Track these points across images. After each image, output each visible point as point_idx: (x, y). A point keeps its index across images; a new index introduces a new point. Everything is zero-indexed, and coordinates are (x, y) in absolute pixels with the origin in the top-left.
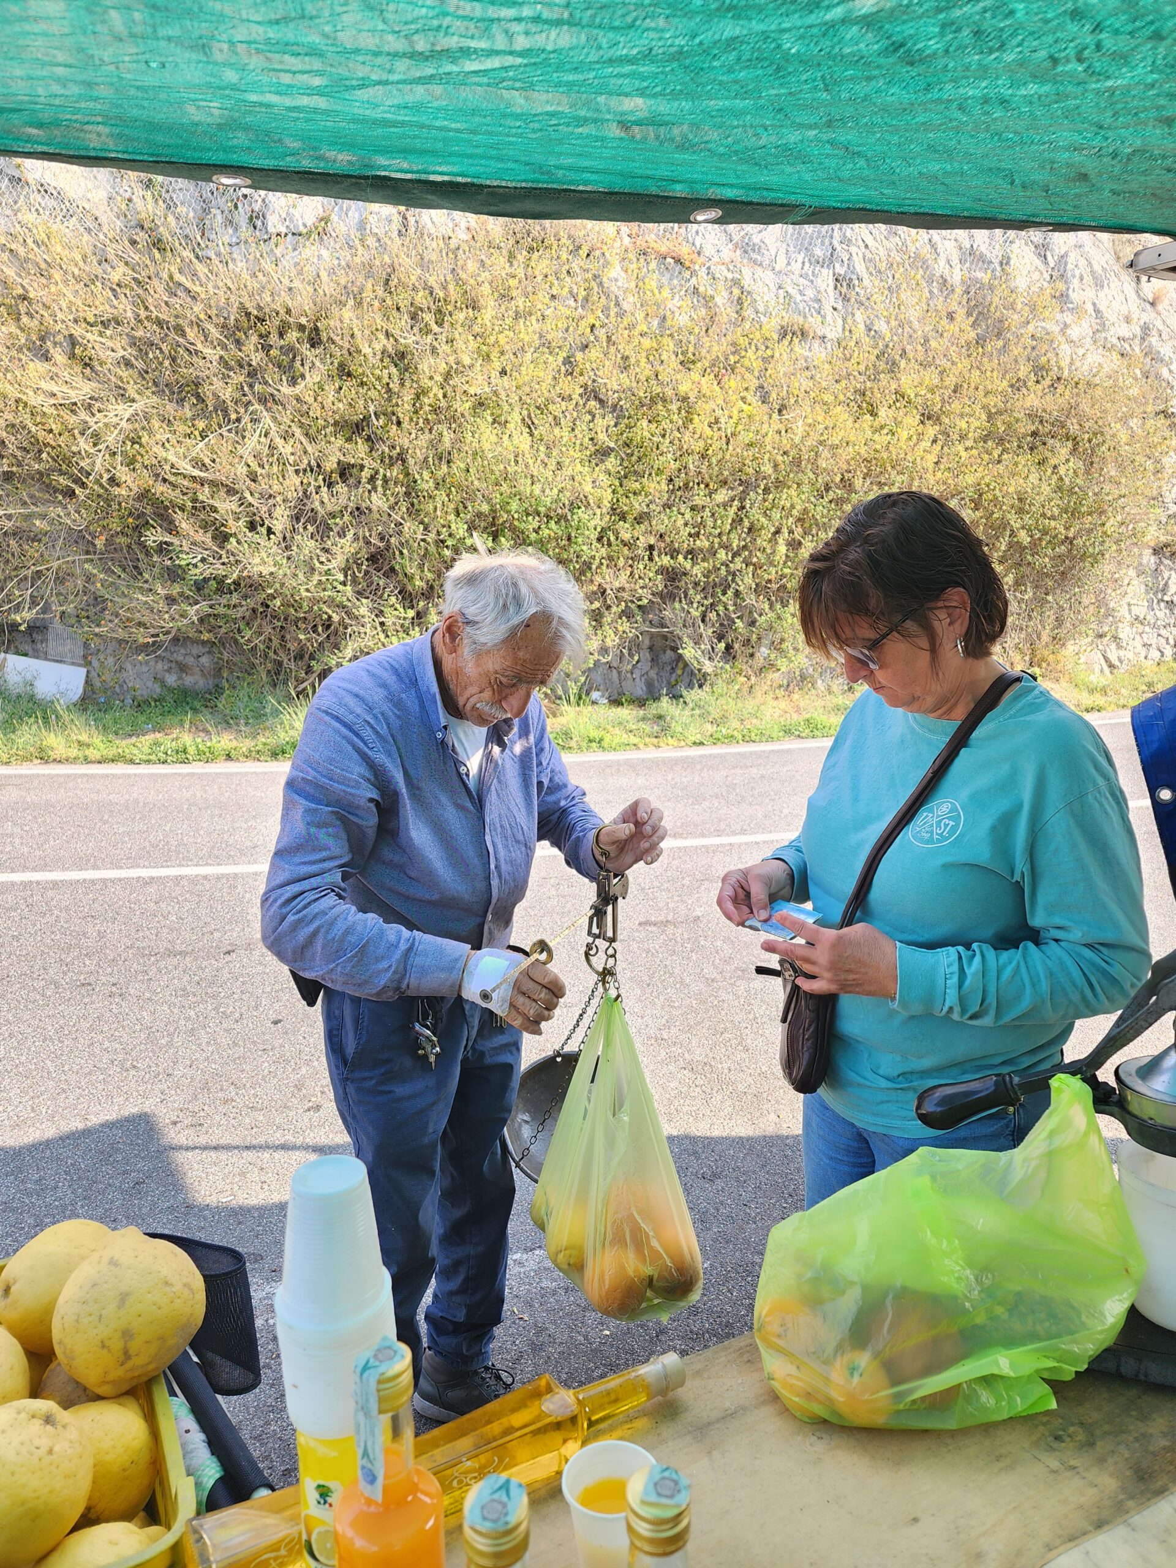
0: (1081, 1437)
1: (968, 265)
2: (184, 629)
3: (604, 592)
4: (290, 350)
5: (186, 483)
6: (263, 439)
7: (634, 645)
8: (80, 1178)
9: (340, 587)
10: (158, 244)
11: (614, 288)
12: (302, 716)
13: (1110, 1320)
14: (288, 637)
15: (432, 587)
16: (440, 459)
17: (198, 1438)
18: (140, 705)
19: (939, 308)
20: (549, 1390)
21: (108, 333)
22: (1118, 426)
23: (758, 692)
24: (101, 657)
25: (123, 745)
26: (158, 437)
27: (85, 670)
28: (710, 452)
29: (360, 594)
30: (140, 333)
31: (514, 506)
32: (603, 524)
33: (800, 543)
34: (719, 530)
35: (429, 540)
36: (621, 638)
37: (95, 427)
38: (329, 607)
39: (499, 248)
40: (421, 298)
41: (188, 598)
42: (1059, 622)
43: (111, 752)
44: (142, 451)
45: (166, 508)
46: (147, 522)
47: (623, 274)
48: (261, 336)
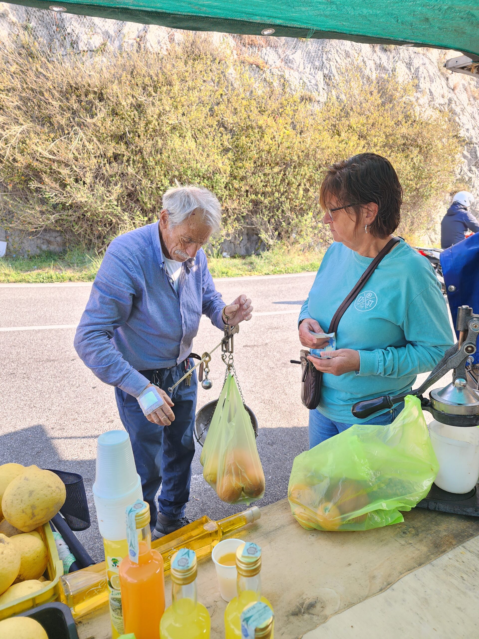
0: (413, 532)
1: (379, 71)
2: (49, 225)
3: (227, 210)
4: (90, 103)
5: (46, 161)
6: (80, 142)
7: (240, 233)
8: (13, 451)
9: (116, 207)
10: (31, 55)
11: (230, 78)
12: (101, 262)
13: (425, 488)
14: (94, 229)
15: (155, 208)
16: (157, 152)
17: (65, 547)
18: (31, 258)
19: (367, 89)
20: (207, 521)
21: (10, 94)
22: (438, 141)
23: (292, 252)
24: (13, 237)
25: (25, 275)
26: (33, 141)
27: (6, 243)
28: (271, 151)
29: (124, 210)
30: (24, 94)
31: (189, 172)
32: (227, 181)
33: (308, 190)
34: (275, 184)
35: (153, 187)
36: (235, 230)
37: (6, 136)
38: (111, 216)
39: (181, 59)
40: (147, 80)
41: (50, 212)
42: (412, 223)
43: (19, 278)
44: (27, 147)
45: (39, 172)
46: (30, 179)
47: (234, 71)
48: (77, 96)
